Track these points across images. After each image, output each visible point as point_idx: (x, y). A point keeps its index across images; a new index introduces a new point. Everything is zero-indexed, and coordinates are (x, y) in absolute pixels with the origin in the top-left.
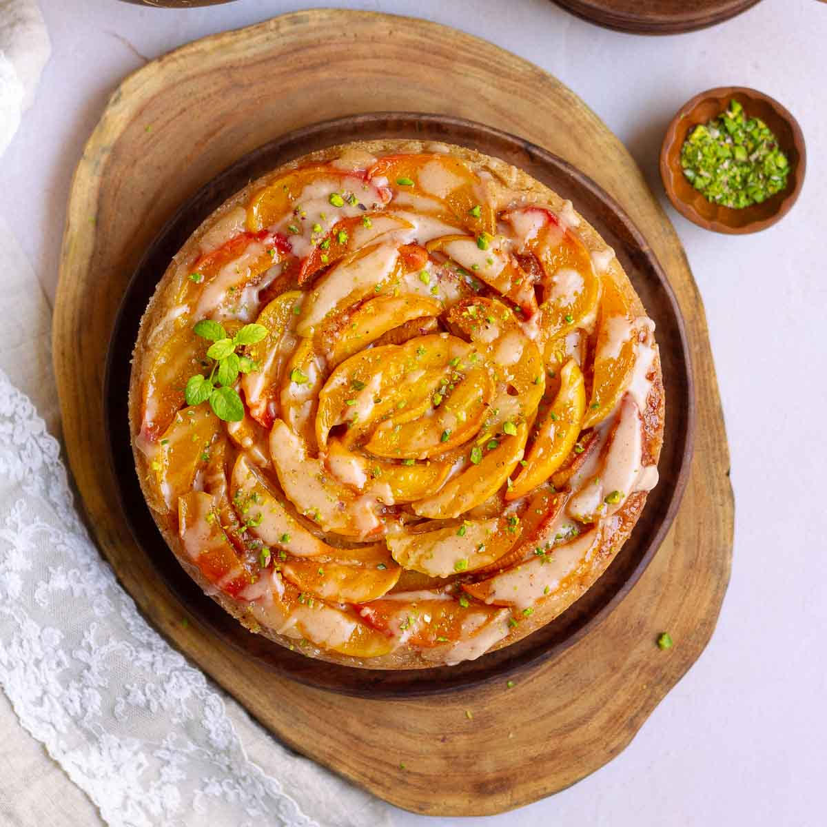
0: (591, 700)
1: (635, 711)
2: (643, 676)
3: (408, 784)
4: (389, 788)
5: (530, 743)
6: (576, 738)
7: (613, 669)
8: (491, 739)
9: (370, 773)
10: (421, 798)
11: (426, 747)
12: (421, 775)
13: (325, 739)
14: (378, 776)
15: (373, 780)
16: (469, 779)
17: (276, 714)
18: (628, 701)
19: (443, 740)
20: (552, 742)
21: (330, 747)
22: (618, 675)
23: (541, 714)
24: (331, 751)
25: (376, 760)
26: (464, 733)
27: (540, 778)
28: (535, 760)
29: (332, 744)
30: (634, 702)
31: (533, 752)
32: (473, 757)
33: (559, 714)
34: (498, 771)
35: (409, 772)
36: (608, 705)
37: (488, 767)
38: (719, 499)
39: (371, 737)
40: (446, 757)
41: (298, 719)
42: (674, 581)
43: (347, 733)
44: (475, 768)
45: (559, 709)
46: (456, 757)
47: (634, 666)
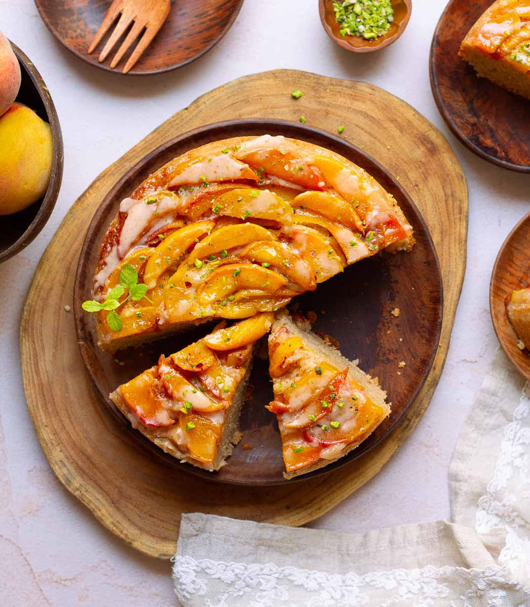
0: (351, 116)
1: (344, 88)
2: (322, 95)
3: (452, 193)
4: (460, 201)
5: (393, 138)
6: (377, 114)
7: (327, 114)
8: (402, 159)
9: (458, 216)
10: (456, 181)
11: (426, 193)
12: (443, 187)
13: (452, 251)
14: (457, 211)
15: (460, 213)
16: (431, 159)
17: (453, 285)
18: (340, 96)
19: (417, 186)
20: (386, 125)
21: (455, 245)
22: (329, 109)
23: (374, 140)
24: (457, 244)
25: (449, 217)
26: (407, 176)
27: (409, 121)
28: (401, 129)
29: (452, 245)
30: (340, 92)
31: (397, 133)
32: (420, 164)
33: (368, 130)
34: (418, 147)
35: (445, 195)
36: (349, 105)
37: (419, 153)
38: (203, 107)
39: (438, 226)
40: (425, 179)
41: (449, 271)
42: (261, 106)
43: (442, 240)
44: (423, 160)
45: (366, 132)
46: (423, 173)
47: (320, 103)
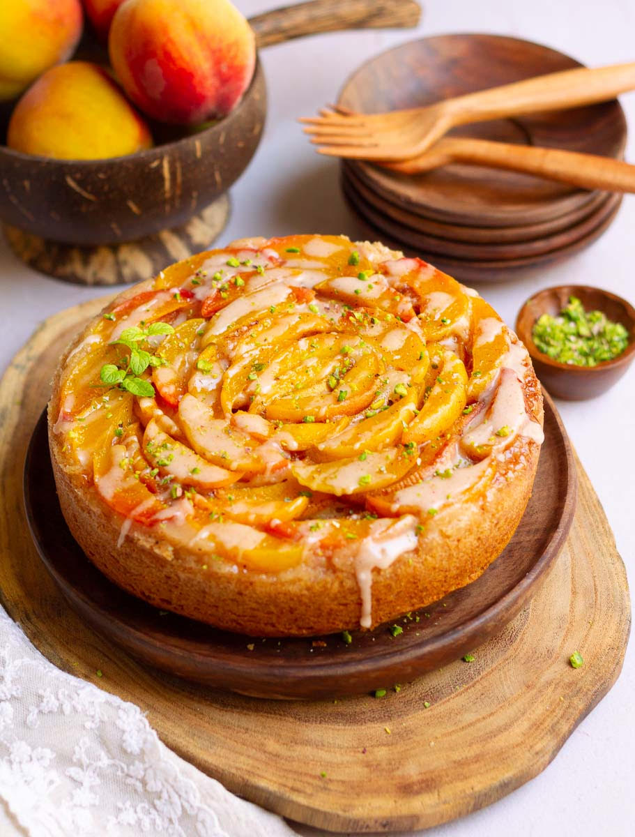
0: (510, 712)
1: (556, 719)
2: (559, 690)
3: (330, 790)
4: (311, 795)
5: (451, 749)
6: (501, 742)
7: (528, 687)
8: (413, 748)
9: (290, 783)
10: (344, 801)
11: (347, 758)
12: (343, 782)
13: (242, 758)
14: (298, 785)
15: (293, 789)
16: (394, 782)
17: (191, 741)
18: (547, 710)
19: (364, 752)
20: (474, 747)
21: (248, 765)
22: (534, 691)
23: (461, 726)
24: (248, 768)
25: (296, 772)
26: (384, 745)
27: (466, 778)
28: (460, 764)
29: (251, 762)
30: (554, 711)
31: (456, 756)
32: (394, 764)
33: (478, 725)
34: (421, 774)
35: (330, 780)
36: (527, 715)
37: (412, 771)
38: (609, 560)
39: (289, 754)
40: (368, 765)
41: (214, 744)
42: (577, 618)
43: (265, 752)
44: (399, 773)
45: (478, 720)
46: (378, 765)
47: (549, 683)
